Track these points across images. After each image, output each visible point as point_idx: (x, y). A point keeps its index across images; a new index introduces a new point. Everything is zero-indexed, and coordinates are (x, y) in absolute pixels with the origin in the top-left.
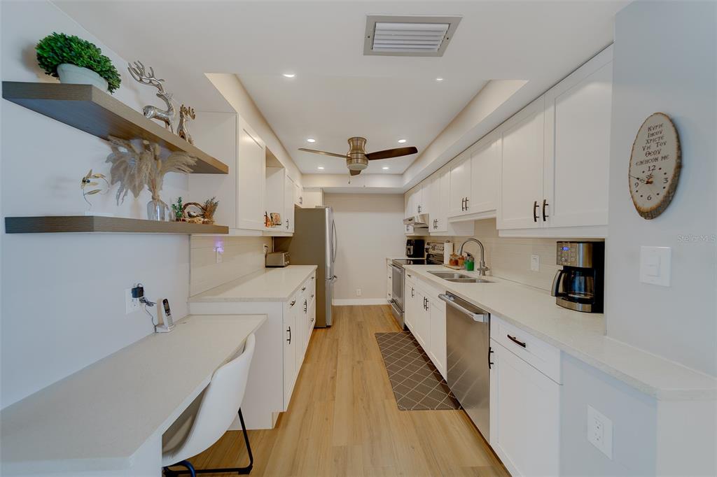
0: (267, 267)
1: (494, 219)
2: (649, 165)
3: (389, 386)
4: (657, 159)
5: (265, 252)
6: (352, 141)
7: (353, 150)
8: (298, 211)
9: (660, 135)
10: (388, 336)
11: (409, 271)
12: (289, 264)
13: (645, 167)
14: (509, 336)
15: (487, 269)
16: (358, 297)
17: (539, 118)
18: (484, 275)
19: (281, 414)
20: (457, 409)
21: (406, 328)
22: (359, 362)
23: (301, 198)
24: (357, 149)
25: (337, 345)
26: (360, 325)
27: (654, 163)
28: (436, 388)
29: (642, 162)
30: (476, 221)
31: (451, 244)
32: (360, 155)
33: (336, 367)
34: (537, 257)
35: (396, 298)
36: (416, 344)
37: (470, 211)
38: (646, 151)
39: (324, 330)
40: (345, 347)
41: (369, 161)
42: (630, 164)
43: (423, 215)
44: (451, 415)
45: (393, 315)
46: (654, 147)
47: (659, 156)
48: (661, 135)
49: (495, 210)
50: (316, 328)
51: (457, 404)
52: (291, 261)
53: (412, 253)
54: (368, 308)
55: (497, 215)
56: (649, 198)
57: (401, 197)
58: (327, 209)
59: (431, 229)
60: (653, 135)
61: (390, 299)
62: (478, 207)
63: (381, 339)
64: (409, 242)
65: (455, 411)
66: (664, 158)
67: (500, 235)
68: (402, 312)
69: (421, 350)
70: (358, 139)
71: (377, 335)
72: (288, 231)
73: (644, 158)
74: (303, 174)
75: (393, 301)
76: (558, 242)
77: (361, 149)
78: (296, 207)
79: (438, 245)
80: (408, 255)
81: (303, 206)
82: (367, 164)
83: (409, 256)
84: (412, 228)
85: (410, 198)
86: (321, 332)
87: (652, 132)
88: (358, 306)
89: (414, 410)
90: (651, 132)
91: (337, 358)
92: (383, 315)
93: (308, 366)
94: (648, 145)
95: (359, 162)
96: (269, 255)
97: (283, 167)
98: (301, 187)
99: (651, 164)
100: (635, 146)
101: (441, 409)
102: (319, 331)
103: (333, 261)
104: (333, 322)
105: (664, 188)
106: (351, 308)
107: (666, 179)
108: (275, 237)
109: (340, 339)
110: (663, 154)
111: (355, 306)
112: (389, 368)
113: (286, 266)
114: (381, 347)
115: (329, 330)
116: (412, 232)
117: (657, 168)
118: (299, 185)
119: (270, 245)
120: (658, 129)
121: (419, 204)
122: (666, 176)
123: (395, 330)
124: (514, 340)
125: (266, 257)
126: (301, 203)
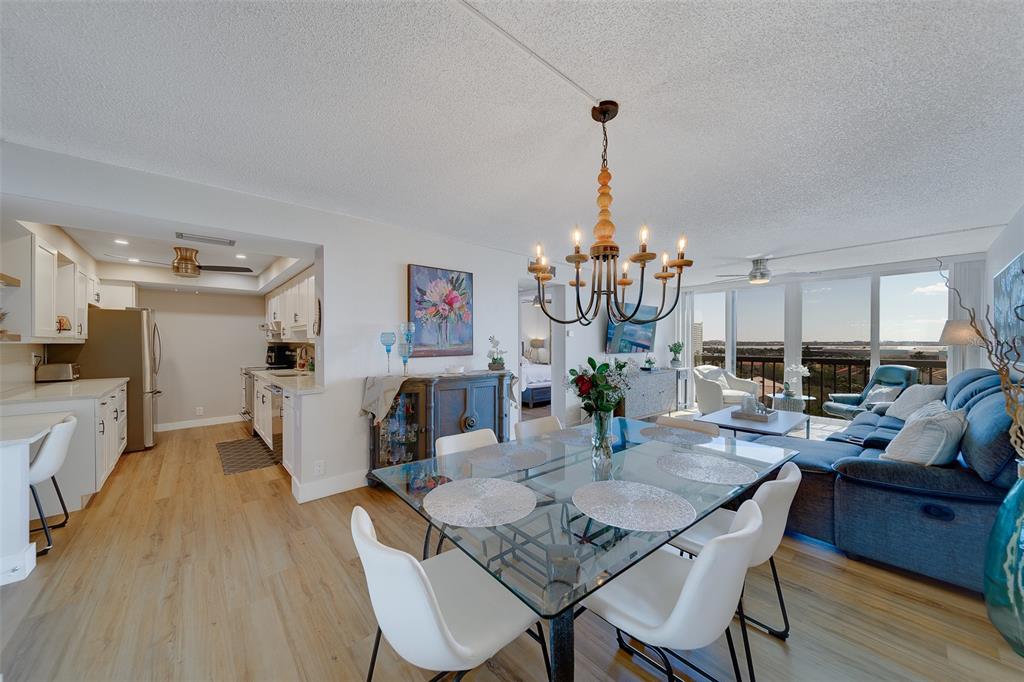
0: (37, 382)
5: (34, 362)
6: (180, 251)
7: (181, 259)
8: (94, 311)
12: (78, 378)
16: (200, 417)
19: (94, 496)
21: (255, 433)
23: (98, 295)
24: (186, 259)
32: (189, 266)
39: (140, 453)
40: (172, 458)
43: (276, 322)
50: (127, 452)
52: (82, 374)
53: (273, 361)
54: (213, 427)
58: (145, 312)
61: (243, 411)
63: (222, 446)
71: (219, 444)
72: (79, 337)
74: (99, 263)
75: (246, 413)
77: (191, 260)
78: (90, 306)
80: (267, 362)
81: (102, 305)
83: (269, 364)
85: (269, 303)
86: (136, 454)
93: (118, 478)
95: (190, 270)
96: (40, 368)
97: (72, 263)
98: (97, 280)
103: (154, 371)
106: (187, 430)
111: (193, 428)
113: (76, 380)
119: (41, 354)
125: (36, 369)
126: (98, 301)
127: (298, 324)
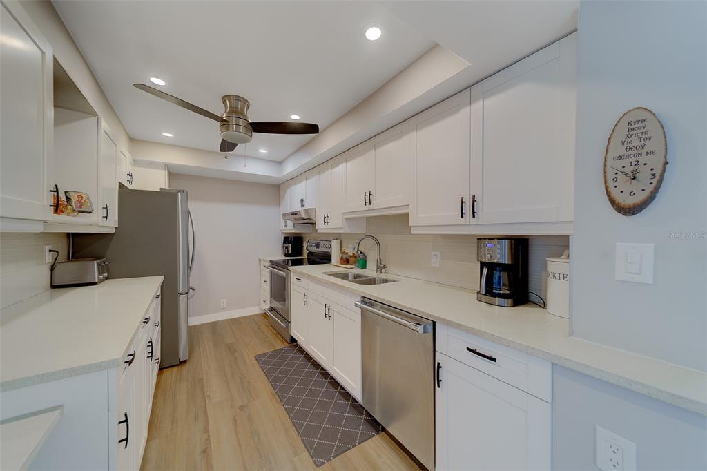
0: (53, 287)
1: (407, 215)
2: (630, 160)
3: (293, 432)
4: (640, 155)
5: (49, 258)
6: (230, 100)
7: (231, 111)
8: (125, 194)
9: (642, 130)
10: (272, 355)
11: (296, 272)
12: (107, 278)
13: (626, 162)
14: (468, 349)
15: (384, 267)
16: (223, 309)
17: (464, 112)
18: (381, 273)
20: (378, 433)
21: (293, 340)
22: (242, 408)
23: (130, 175)
24: (236, 112)
25: (203, 389)
26: (231, 349)
27: (638, 159)
28: (348, 413)
29: (621, 157)
30: (368, 218)
31: (339, 241)
32: (241, 122)
33: (206, 430)
34: (438, 253)
35: (277, 305)
36: (309, 358)
37: (375, 205)
38: (625, 145)
39: (175, 369)
40: (216, 389)
41: (254, 133)
42: (605, 158)
43: (307, 210)
44: (375, 446)
45: (273, 325)
46: (635, 142)
47: (644, 152)
48: (645, 130)
49: (408, 205)
50: (161, 369)
51: (376, 426)
52: (109, 273)
53: (290, 252)
54: (236, 321)
55: (411, 211)
56: (632, 194)
57: (275, 190)
58: (179, 194)
59: (320, 225)
60: (634, 129)
61: (266, 306)
62: (386, 202)
63: (264, 363)
64: (286, 240)
65: (377, 437)
66: (651, 153)
67: (412, 232)
68: (287, 322)
69: (317, 365)
70: (237, 98)
71: (259, 358)
72: (106, 223)
73: (622, 152)
74: (132, 140)
75: (272, 309)
76: (478, 239)
77: (242, 113)
78: (121, 185)
79: (322, 242)
81: (131, 187)
82: (251, 136)
83: (286, 255)
84: (292, 224)
85: (288, 190)
86: (171, 374)
87: (633, 126)
88: (223, 321)
89: (334, 457)
90: (631, 127)
91: (206, 412)
92: (259, 329)
94: (628, 140)
95: (241, 131)
96: (58, 268)
97: (96, 115)
99: (633, 160)
100: (612, 140)
101: (362, 442)
102: (167, 372)
104: (190, 353)
105: (651, 183)
106: (213, 325)
107: (654, 175)
108: (73, 234)
109: (205, 378)
110: (647, 149)
111: (218, 322)
112: (287, 403)
113: (101, 281)
114: (268, 373)
115: (186, 367)
116: (290, 228)
117: (641, 163)
118: (126, 153)
119: (63, 248)
120: (640, 124)
121: (300, 197)
122: (653, 172)
123: (279, 345)
124: (475, 352)
125: (52, 269)
126: (130, 182)
127: (371, 207)
